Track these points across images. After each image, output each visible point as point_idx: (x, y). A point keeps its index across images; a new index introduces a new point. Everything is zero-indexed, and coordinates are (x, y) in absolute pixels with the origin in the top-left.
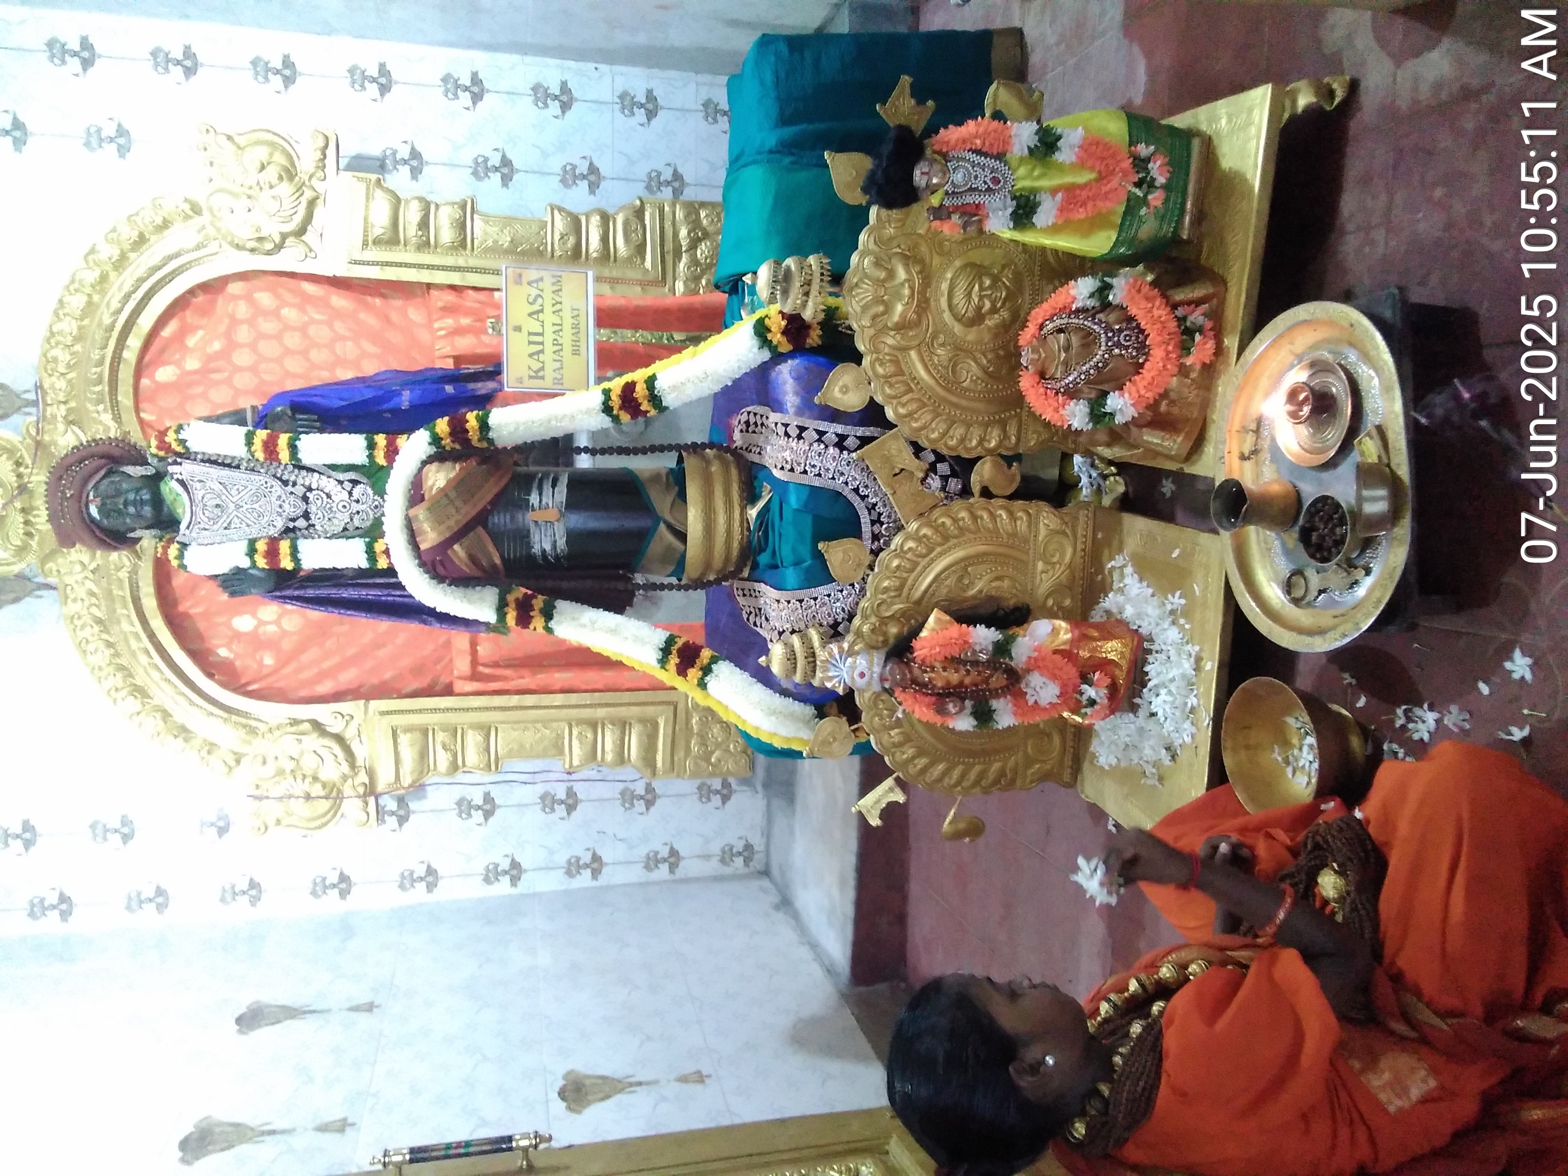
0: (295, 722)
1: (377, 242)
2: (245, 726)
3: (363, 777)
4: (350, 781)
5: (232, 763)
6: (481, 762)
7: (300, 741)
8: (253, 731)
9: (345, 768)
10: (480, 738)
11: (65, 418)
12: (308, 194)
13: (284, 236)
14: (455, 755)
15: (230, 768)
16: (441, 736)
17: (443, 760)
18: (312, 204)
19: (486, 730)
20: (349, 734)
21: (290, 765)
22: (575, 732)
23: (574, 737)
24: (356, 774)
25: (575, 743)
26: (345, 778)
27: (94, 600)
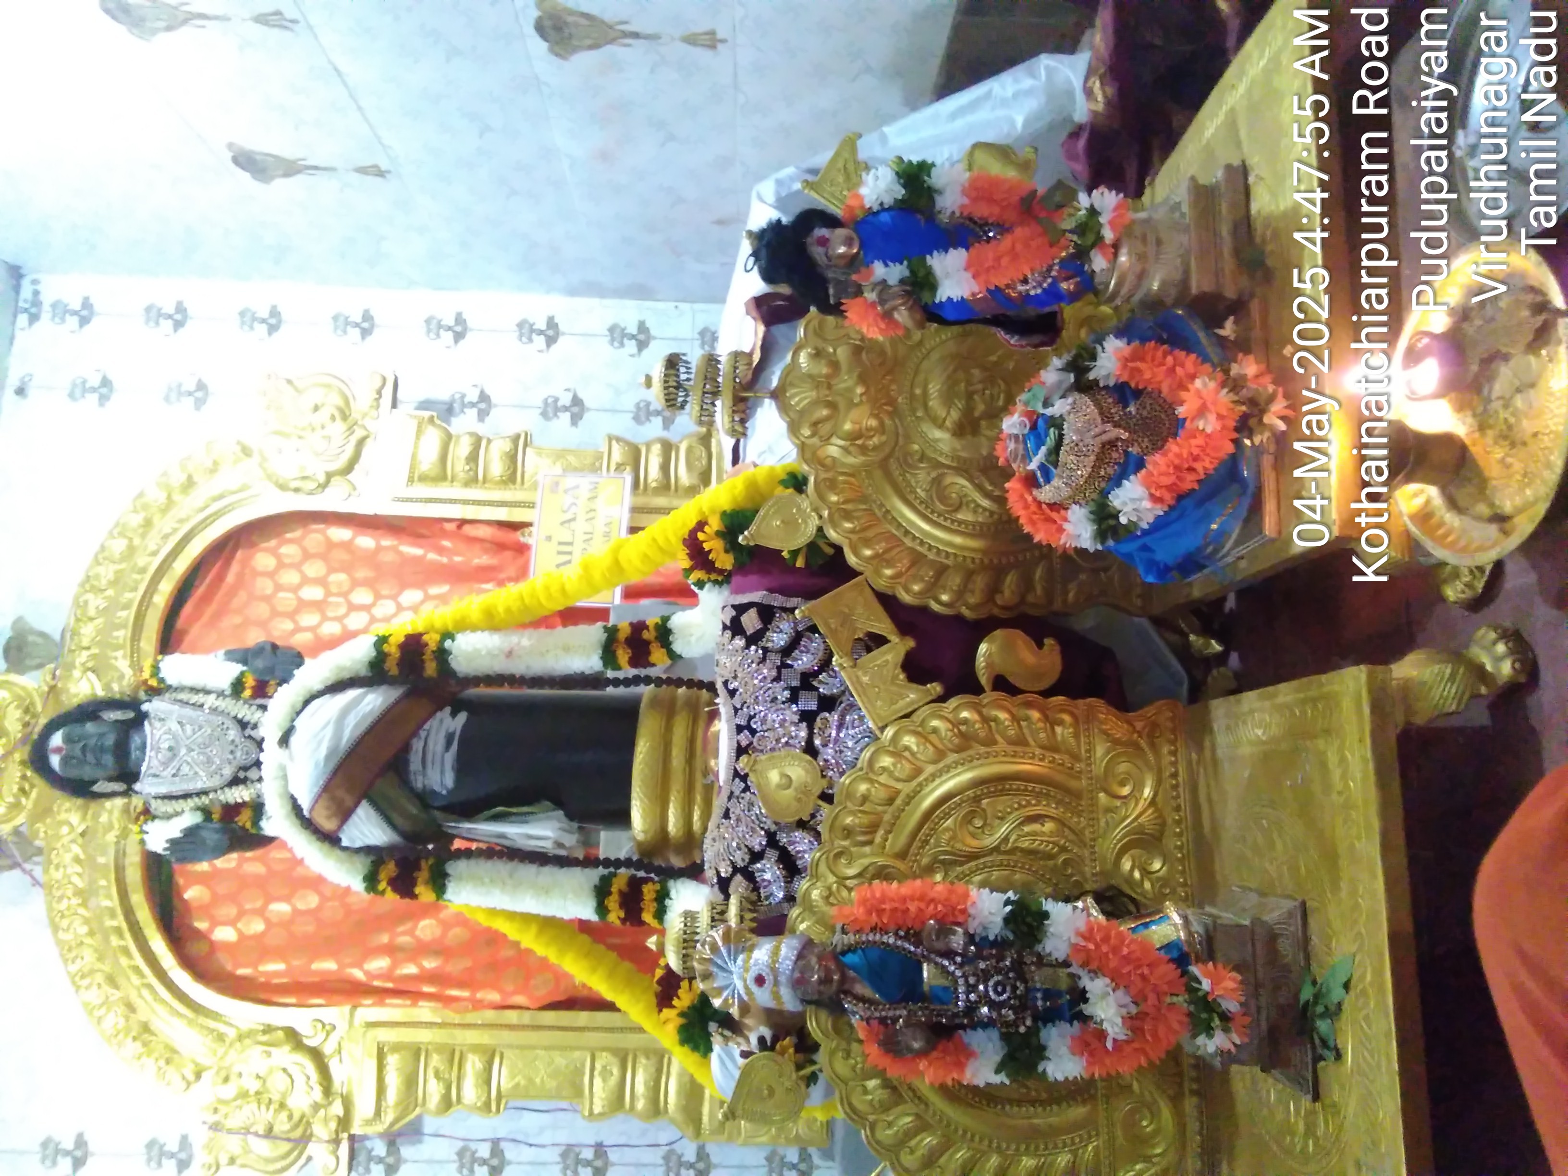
0: (268, 1029)
1: (423, 478)
2: (212, 1031)
3: (337, 1109)
4: (322, 1112)
5: (191, 1077)
6: (479, 1098)
7: (269, 1054)
8: (221, 1038)
9: (317, 1095)
10: (479, 1066)
11: (83, 664)
12: (359, 433)
13: (329, 476)
14: (448, 1089)
15: (189, 1084)
16: (436, 1060)
17: (434, 1090)
18: (361, 443)
19: (489, 1055)
20: (328, 1049)
21: (254, 1086)
22: (598, 1066)
23: (596, 1073)
24: (330, 1104)
25: (598, 1081)
26: (316, 1107)
27: (79, 869)
